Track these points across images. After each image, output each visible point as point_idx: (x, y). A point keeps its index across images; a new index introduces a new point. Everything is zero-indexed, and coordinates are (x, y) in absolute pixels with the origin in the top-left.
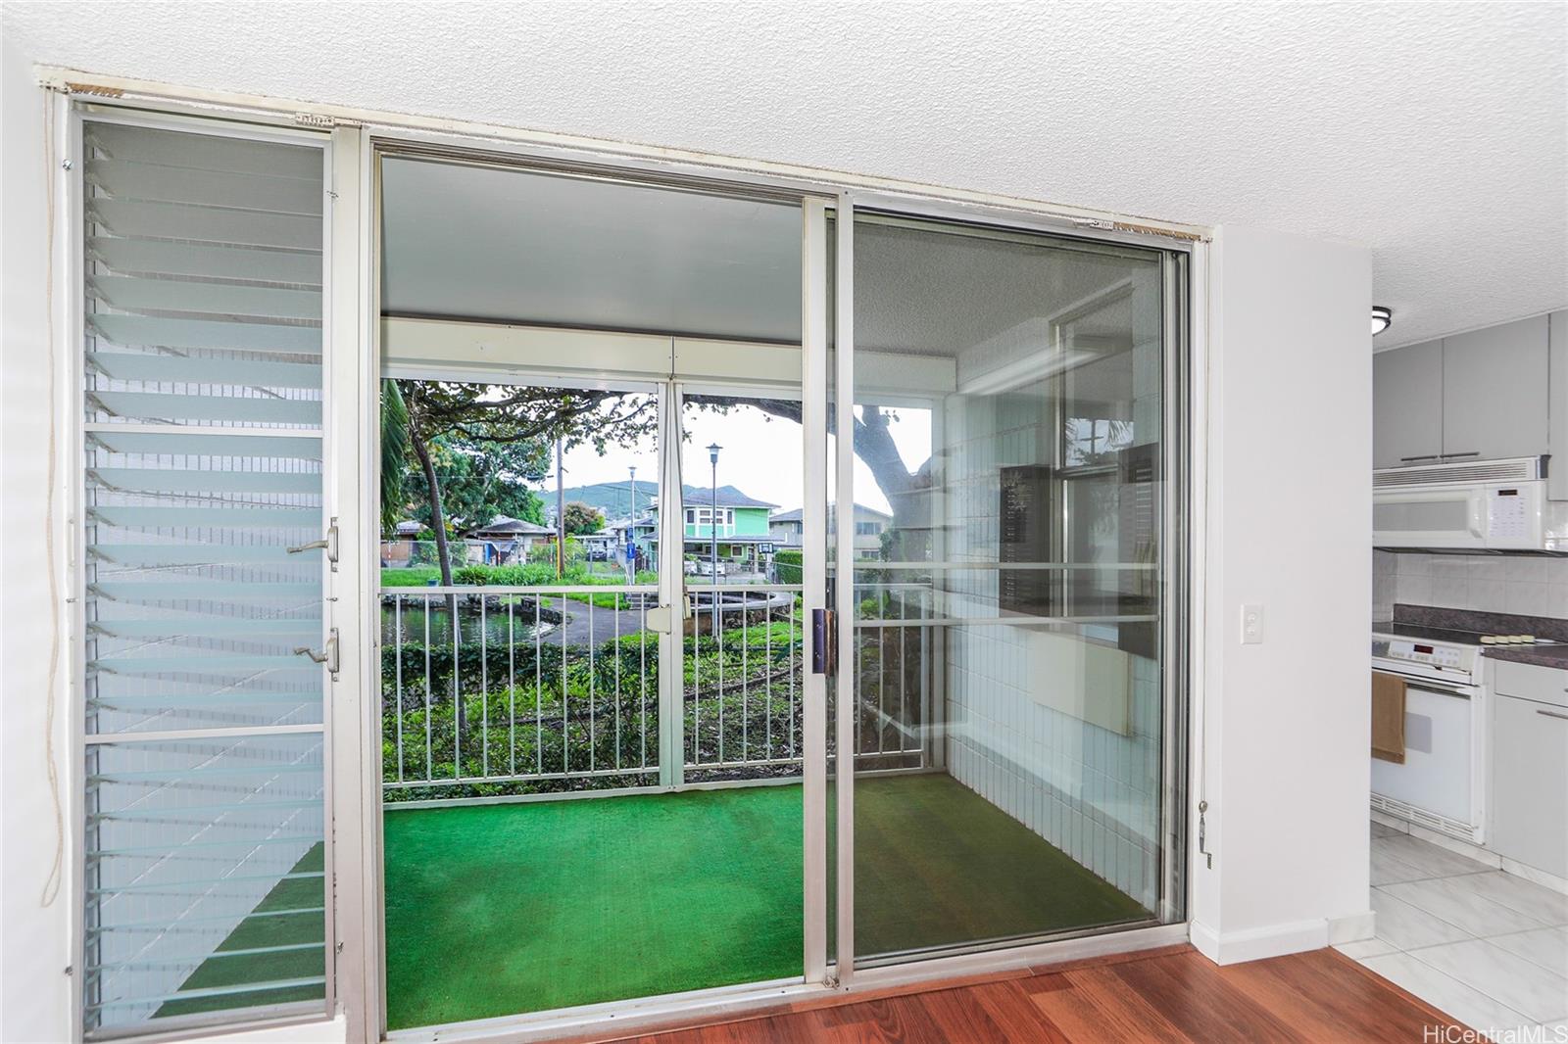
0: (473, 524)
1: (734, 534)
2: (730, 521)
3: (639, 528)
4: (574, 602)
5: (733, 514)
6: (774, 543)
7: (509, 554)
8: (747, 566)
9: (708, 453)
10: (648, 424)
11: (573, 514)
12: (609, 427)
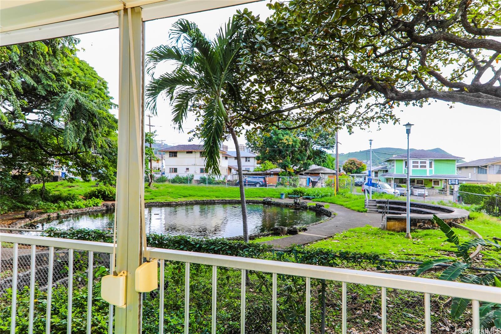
0: (302, 169)
1: (433, 174)
2: (431, 167)
3: (381, 170)
4: (341, 206)
5: (433, 163)
6: (459, 179)
7: (317, 182)
8: (443, 191)
9: (405, 128)
10: (375, 116)
11: (351, 164)
12: (354, 120)
